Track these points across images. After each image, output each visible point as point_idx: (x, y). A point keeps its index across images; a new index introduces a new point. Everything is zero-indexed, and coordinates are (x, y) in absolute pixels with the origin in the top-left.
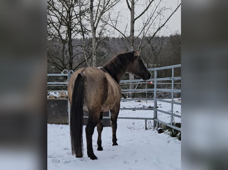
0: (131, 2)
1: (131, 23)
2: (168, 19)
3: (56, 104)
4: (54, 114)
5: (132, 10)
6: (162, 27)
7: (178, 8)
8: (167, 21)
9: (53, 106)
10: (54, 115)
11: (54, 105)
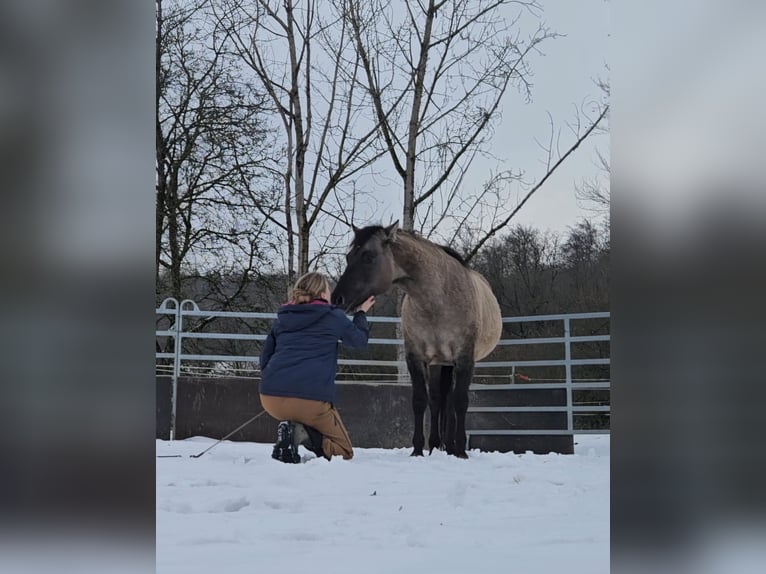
0: (407, 154)
1: (404, 213)
2: (519, 207)
3: (404, 399)
4: (398, 425)
5: (407, 175)
6: (499, 227)
7: (548, 176)
8: (515, 212)
9: (394, 403)
10: (397, 428)
11: (397, 400)
